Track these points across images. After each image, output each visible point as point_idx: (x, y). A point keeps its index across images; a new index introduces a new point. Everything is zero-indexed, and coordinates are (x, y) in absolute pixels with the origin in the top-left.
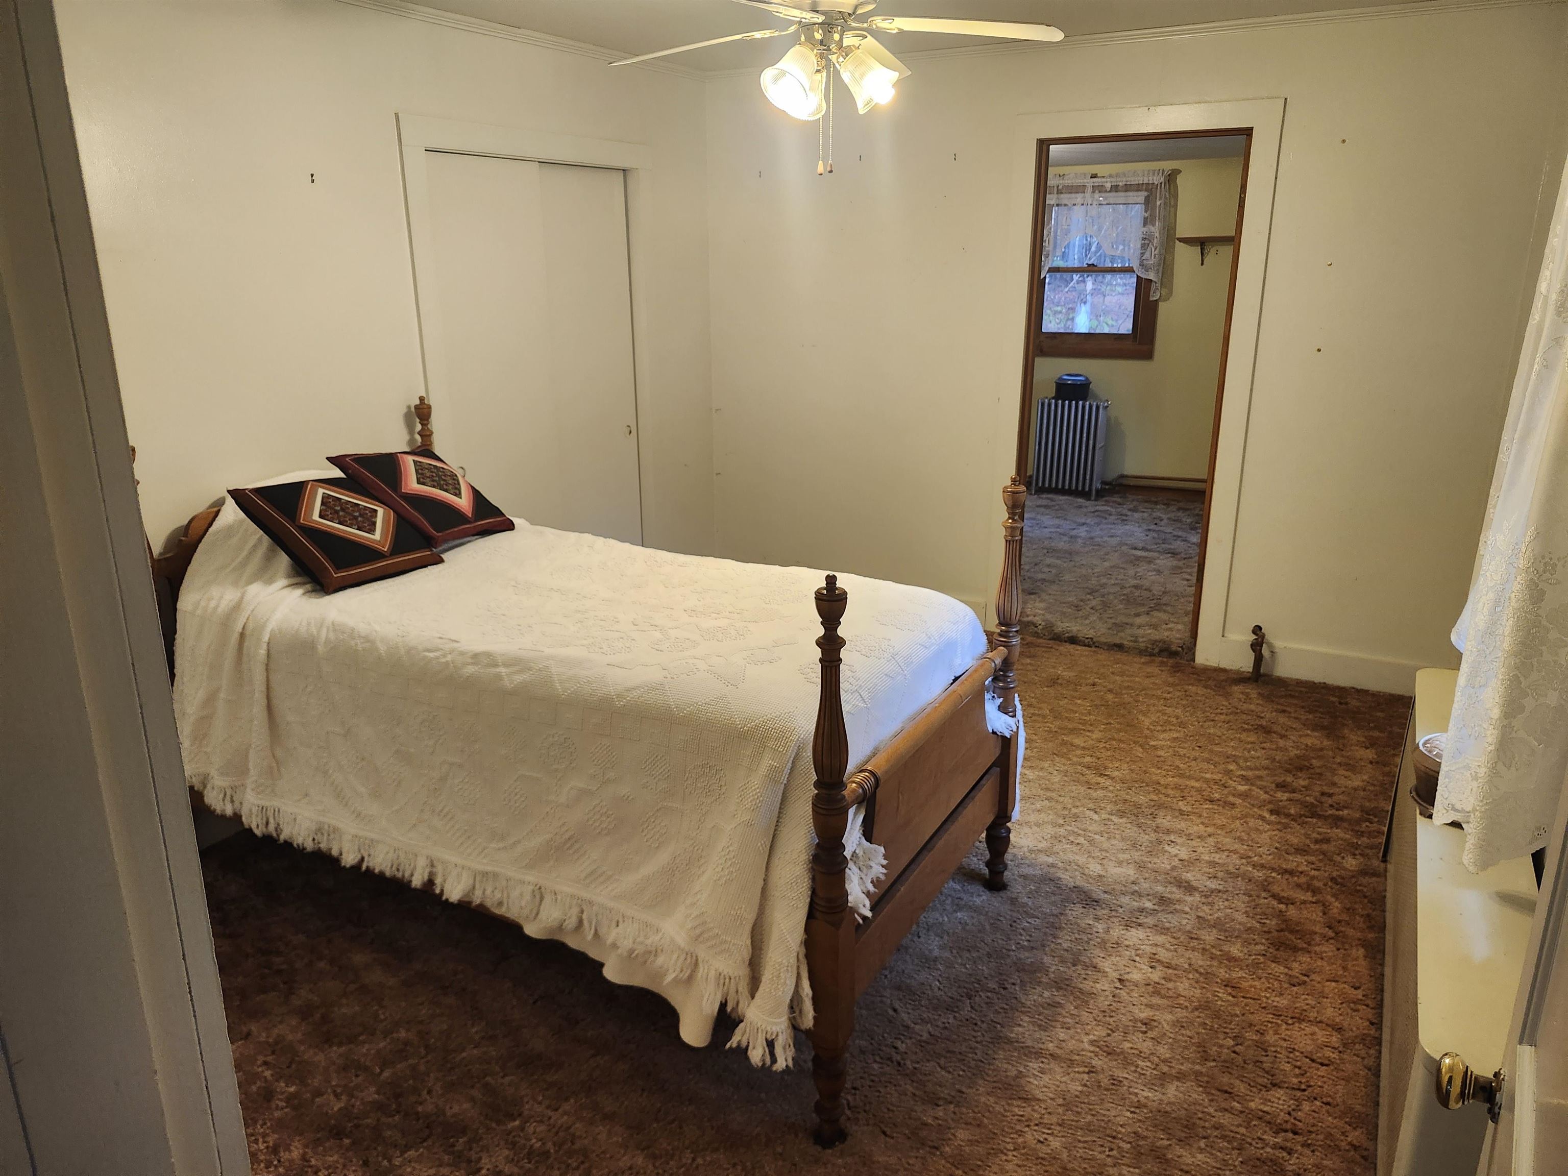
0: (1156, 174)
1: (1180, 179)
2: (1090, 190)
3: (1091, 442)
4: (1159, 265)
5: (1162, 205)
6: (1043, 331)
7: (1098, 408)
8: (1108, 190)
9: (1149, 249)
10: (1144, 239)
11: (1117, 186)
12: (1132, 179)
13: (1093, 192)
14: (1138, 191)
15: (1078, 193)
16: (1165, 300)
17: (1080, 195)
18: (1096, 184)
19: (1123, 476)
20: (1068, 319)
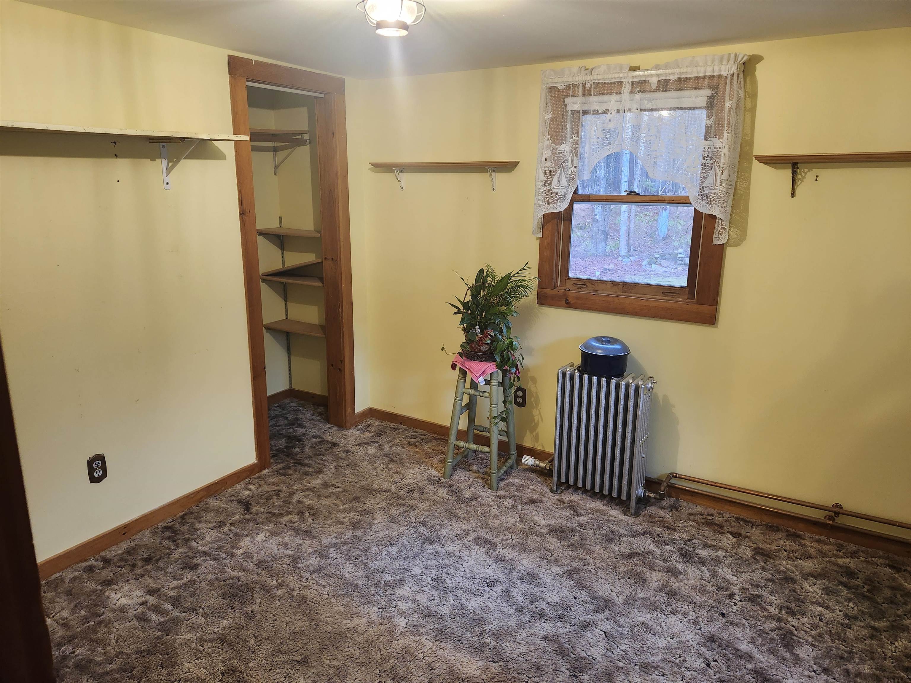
0: (725, 62)
1: (760, 70)
2: (627, 88)
3: (629, 436)
4: (727, 194)
5: (733, 110)
6: (571, 275)
7: (637, 389)
8: (654, 87)
9: (712, 172)
10: (706, 157)
11: (666, 81)
12: (689, 70)
13: (632, 92)
14: (697, 88)
15: (611, 94)
16: (737, 244)
17: (614, 98)
18: (636, 80)
19: (675, 476)
20: (654, 220)
